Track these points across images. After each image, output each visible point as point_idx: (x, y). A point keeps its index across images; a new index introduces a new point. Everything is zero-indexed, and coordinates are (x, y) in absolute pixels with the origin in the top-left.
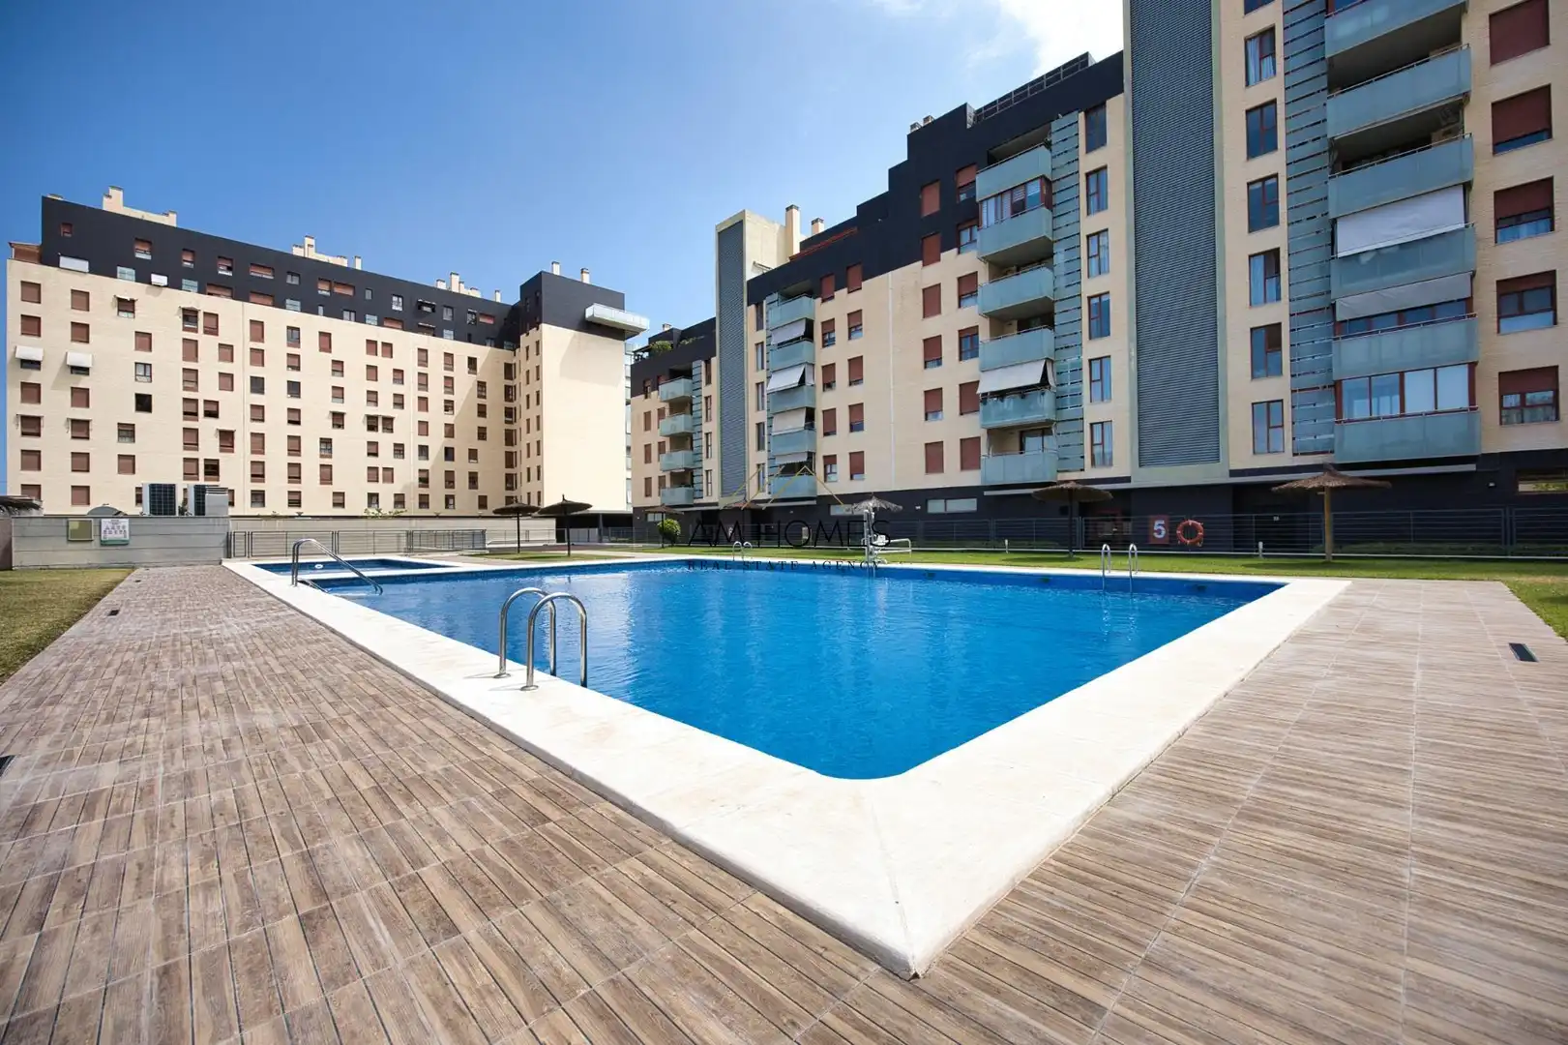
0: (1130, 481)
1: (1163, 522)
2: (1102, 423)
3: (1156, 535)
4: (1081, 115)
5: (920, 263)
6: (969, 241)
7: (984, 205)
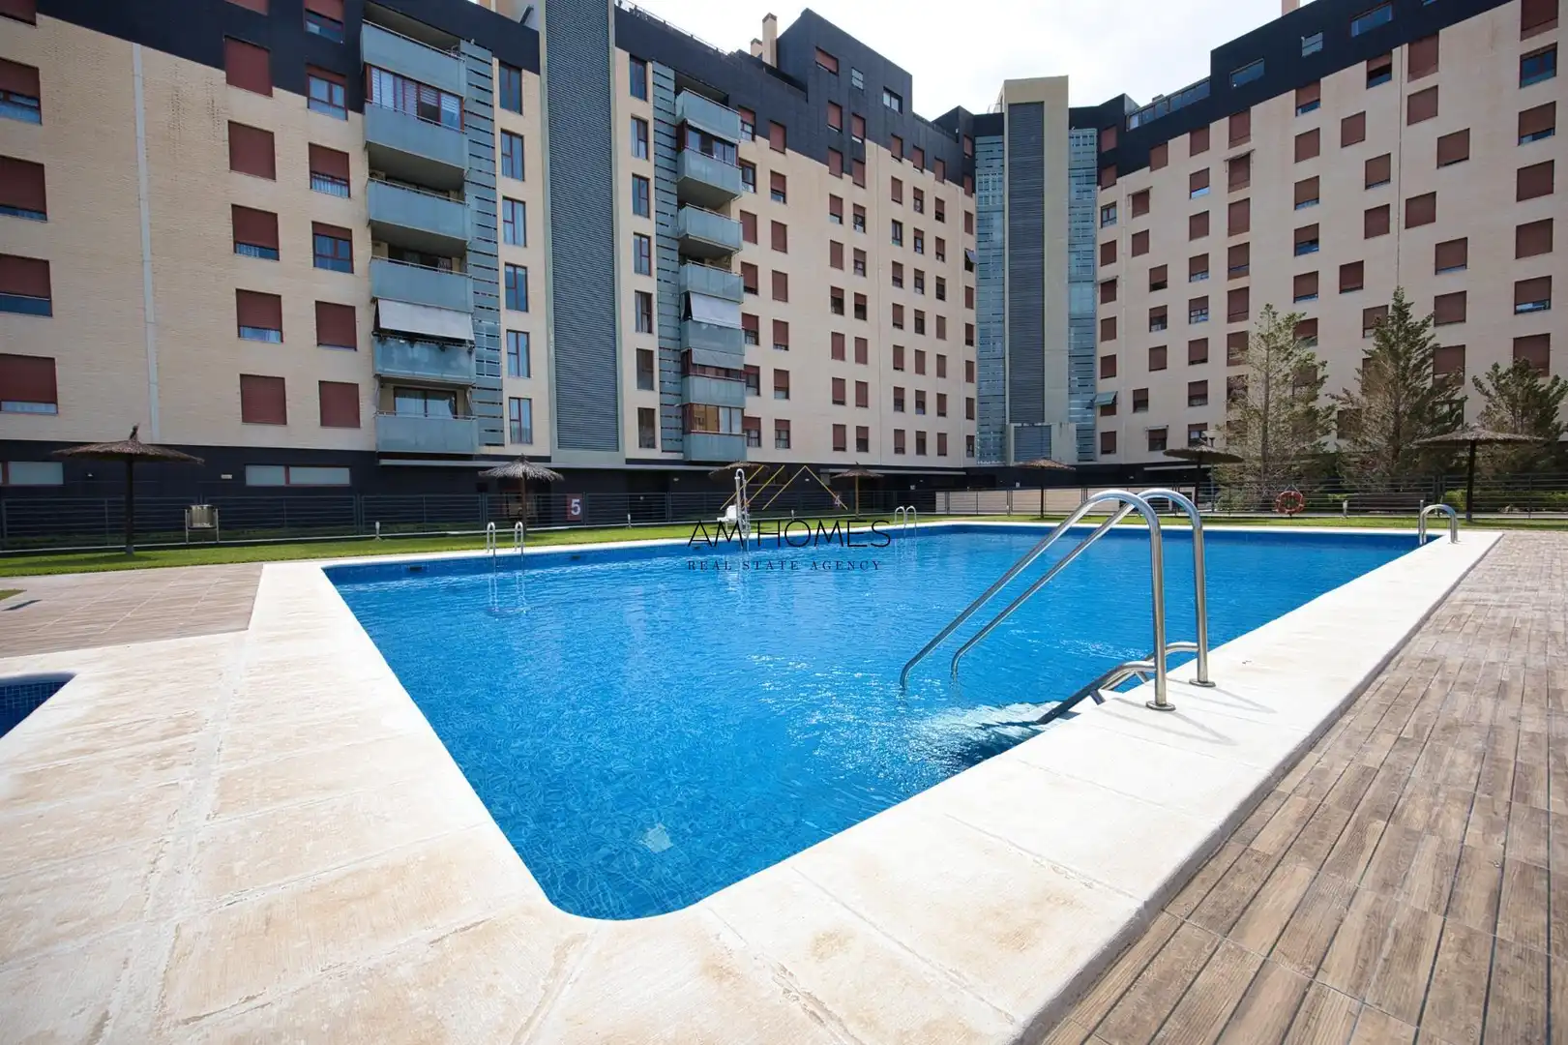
0: (550, 461)
1: (578, 501)
2: (519, 399)
3: (573, 512)
4: (496, 61)
5: (223, 74)
6: (326, 99)
7: (375, 74)
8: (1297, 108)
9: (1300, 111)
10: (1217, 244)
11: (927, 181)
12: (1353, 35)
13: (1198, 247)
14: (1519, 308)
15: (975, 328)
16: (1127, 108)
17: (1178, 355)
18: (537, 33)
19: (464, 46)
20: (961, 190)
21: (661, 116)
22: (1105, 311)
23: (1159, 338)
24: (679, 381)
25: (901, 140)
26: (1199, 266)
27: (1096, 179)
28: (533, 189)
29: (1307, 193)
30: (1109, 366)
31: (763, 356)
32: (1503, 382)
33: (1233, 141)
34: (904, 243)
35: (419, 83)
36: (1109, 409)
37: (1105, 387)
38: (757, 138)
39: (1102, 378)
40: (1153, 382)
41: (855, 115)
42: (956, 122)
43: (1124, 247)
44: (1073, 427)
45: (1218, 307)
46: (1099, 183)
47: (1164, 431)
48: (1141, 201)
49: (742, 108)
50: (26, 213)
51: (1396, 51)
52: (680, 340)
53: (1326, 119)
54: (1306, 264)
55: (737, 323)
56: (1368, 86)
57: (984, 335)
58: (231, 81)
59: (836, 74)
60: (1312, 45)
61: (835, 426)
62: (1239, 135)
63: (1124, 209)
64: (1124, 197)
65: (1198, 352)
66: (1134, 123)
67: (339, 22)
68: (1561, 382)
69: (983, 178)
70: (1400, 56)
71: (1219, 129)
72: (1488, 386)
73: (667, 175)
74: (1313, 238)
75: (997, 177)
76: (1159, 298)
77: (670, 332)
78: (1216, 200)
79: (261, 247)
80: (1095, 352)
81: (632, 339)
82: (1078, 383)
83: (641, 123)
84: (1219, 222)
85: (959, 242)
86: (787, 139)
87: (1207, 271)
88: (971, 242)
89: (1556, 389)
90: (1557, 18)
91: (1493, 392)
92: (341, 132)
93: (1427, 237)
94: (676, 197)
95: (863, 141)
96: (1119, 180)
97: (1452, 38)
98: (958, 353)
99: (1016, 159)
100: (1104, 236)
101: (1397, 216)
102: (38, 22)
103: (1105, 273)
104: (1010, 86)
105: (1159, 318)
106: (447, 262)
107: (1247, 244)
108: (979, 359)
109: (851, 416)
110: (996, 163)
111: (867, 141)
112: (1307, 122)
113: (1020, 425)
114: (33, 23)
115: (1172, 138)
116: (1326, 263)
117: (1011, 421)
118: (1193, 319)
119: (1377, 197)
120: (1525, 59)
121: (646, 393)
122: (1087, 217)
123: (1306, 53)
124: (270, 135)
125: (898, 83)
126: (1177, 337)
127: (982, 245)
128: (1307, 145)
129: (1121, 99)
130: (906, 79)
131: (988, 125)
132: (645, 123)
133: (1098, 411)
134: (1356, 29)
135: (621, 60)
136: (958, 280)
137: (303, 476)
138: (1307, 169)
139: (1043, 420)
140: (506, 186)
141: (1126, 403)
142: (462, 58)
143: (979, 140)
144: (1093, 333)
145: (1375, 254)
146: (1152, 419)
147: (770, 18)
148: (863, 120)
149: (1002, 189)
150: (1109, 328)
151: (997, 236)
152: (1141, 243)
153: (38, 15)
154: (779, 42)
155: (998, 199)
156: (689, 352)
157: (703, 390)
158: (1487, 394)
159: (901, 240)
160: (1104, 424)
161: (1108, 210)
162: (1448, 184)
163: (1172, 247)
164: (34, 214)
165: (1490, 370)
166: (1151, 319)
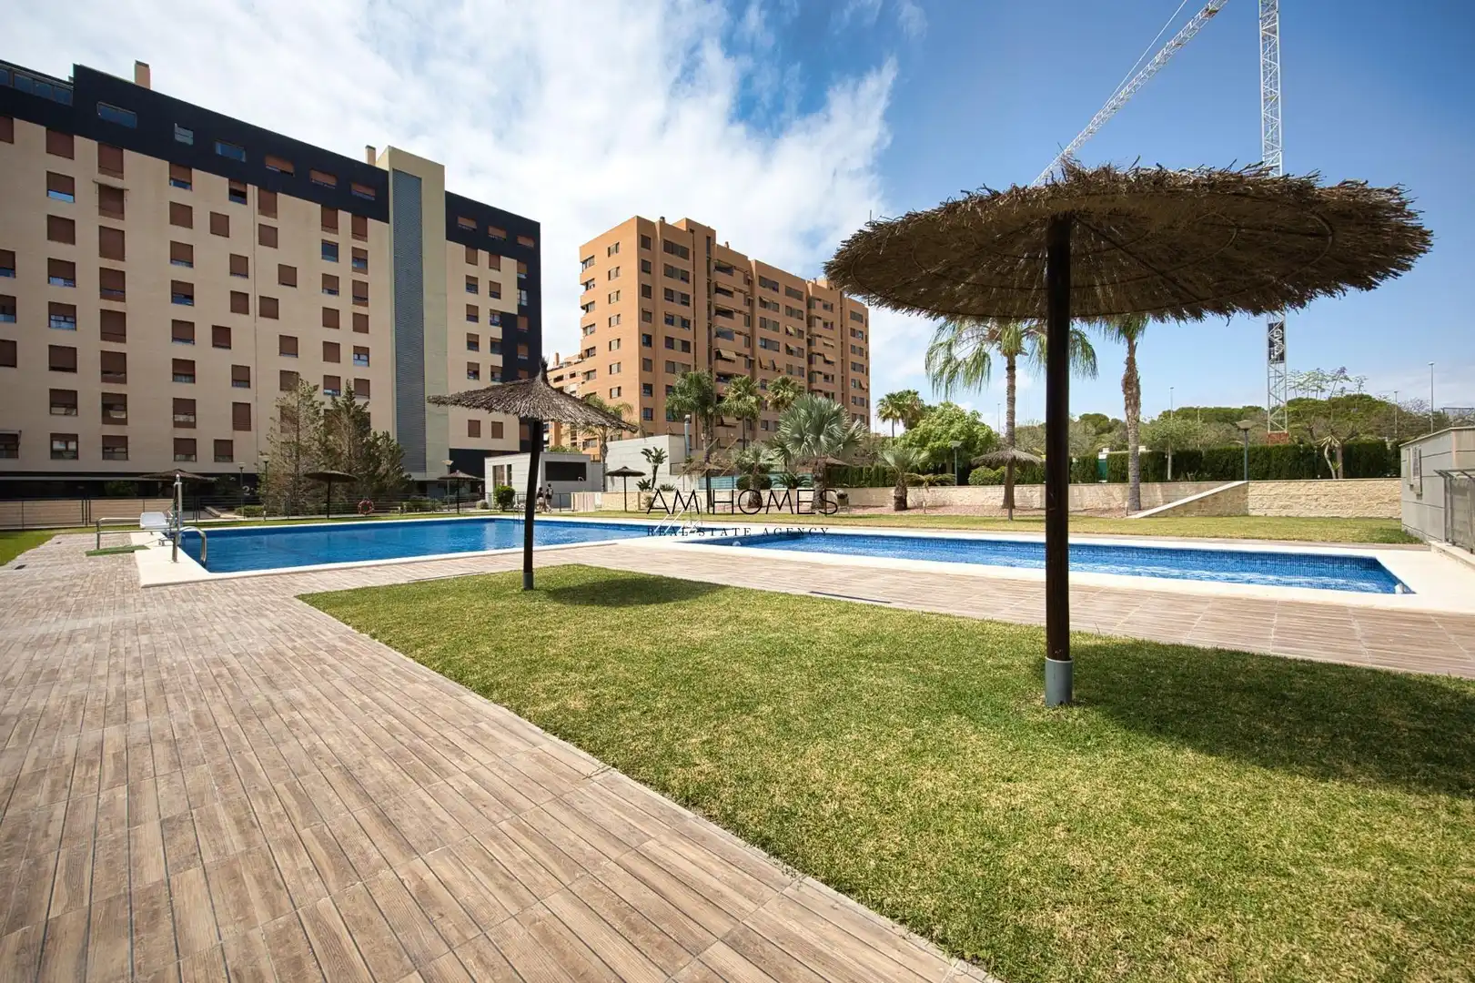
8: (171, 178)
9: (173, 182)
10: (86, 257)
12: (217, 153)
13: (61, 252)
17: (34, 356)
26: (62, 270)
29: (182, 254)
33: (103, 169)
45: (90, 320)
47: (14, 437)
51: (250, 187)
53: (198, 203)
54: (183, 312)
56: (231, 199)
60: (184, 136)
62: (111, 165)
70: (253, 192)
71: (86, 147)
74: (189, 293)
78: (83, 214)
84: (88, 237)
87: (76, 279)
90: (337, 227)
93: (274, 328)
97: (284, 203)
101: (254, 305)
107: (121, 272)
112: (181, 196)
115: (21, 119)
116: (199, 318)
119: (240, 285)
120: (324, 242)
123: (178, 138)
126: (32, 335)
128: (181, 215)
134: (219, 151)
138: (182, 235)
145: (241, 325)
162: (285, 297)
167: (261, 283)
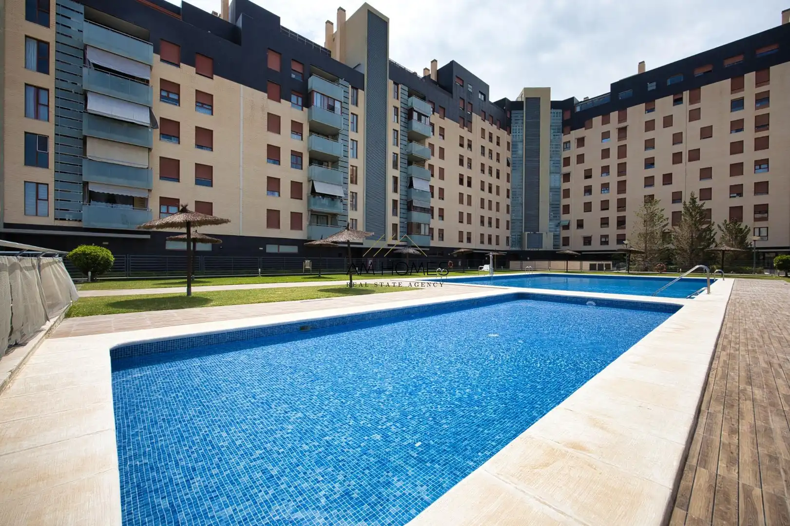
0: (362, 245)
2: (353, 219)
4: (350, 86)
5: (266, 95)
6: (296, 103)
7: (315, 93)
8: (646, 110)
9: (647, 112)
10: (613, 161)
11: (494, 129)
12: (668, 85)
13: (605, 162)
14: (731, 195)
15: (510, 191)
16: (575, 102)
17: (596, 206)
18: (363, 75)
19: (341, 81)
20: (506, 132)
21: (403, 105)
22: (565, 186)
23: (588, 198)
24: (406, 212)
25: (485, 112)
26: (605, 170)
27: (561, 131)
28: (360, 136)
29: (650, 144)
30: (567, 209)
31: (435, 203)
32: (728, 227)
33: (620, 121)
34: (485, 155)
35: (329, 97)
36: (566, 227)
37: (565, 218)
38: (435, 113)
39: (563, 214)
40: (586, 217)
41: (469, 103)
42: (503, 103)
43: (573, 160)
44: (552, 234)
45: (614, 187)
46: (562, 133)
47: (590, 237)
48: (581, 142)
49: (430, 102)
50: (205, 148)
51: (684, 93)
52: (407, 196)
53: (658, 116)
54: (650, 172)
55: (428, 189)
56: (674, 105)
57: (514, 194)
58: (269, 97)
59: (462, 86)
60: (652, 86)
61: (460, 232)
62: (622, 118)
63: (574, 144)
64: (574, 139)
65: (605, 205)
66: (578, 109)
67: (301, 73)
68: (748, 228)
69: (515, 128)
70: (686, 95)
71: (614, 115)
72: (723, 227)
73: (405, 130)
74: (652, 162)
75: (521, 128)
76: (588, 182)
77: (404, 193)
78: (613, 144)
79: (274, 160)
80: (560, 203)
81: (391, 196)
82: (553, 215)
83: (396, 108)
84: (614, 153)
85: (505, 154)
86: (444, 113)
87: (609, 172)
88: (509, 154)
89: (746, 230)
90: (744, 87)
91: (725, 230)
92: (300, 115)
93: (697, 166)
94: (407, 138)
95: (471, 114)
96: (571, 132)
97: (706, 90)
98: (504, 201)
99: (528, 121)
100: (565, 154)
101: (685, 157)
102: (214, 78)
103: (565, 170)
104: (526, 90)
105: (588, 190)
106: (326, 164)
107: (625, 163)
108: (512, 204)
109: (465, 228)
110: (520, 122)
111: (473, 114)
112: (650, 116)
113: (529, 233)
114: (212, 78)
115: (594, 117)
116: (657, 172)
117: (525, 231)
118: (603, 192)
119: (678, 148)
120: (733, 102)
121: (395, 217)
122: (557, 146)
123: (649, 89)
124: (279, 117)
125: (484, 89)
126: (596, 198)
127: (514, 156)
128: (650, 126)
129: (573, 98)
130: (487, 87)
131: (517, 105)
132: (397, 108)
133: (562, 228)
134: (669, 83)
135: (390, 83)
136: (505, 170)
137: (284, 249)
138: (650, 135)
139: (539, 231)
140: (352, 135)
141: (574, 225)
142: (340, 85)
143: (513, 112)
144: (559, 195)
145: (677, 170)
146: (585, 232)
147: (434, 62)
148: (472, 104)
149: (522, 132)
150: (567, 193)
151: (520, 152)
152: (581, 159)
153: (214, 76)
154: (438, 71)
155: (520, 137)
156: (411, 202)
157: (416, 217)
158: (723, 231)
159: (484, 154)
160: (564, 233)
161: (566, 144)
162: (704, 145)
163: (594, 161)
164: (209, 149)
165: (723, 222)
166: (585, 190)
167: (692, 141)
